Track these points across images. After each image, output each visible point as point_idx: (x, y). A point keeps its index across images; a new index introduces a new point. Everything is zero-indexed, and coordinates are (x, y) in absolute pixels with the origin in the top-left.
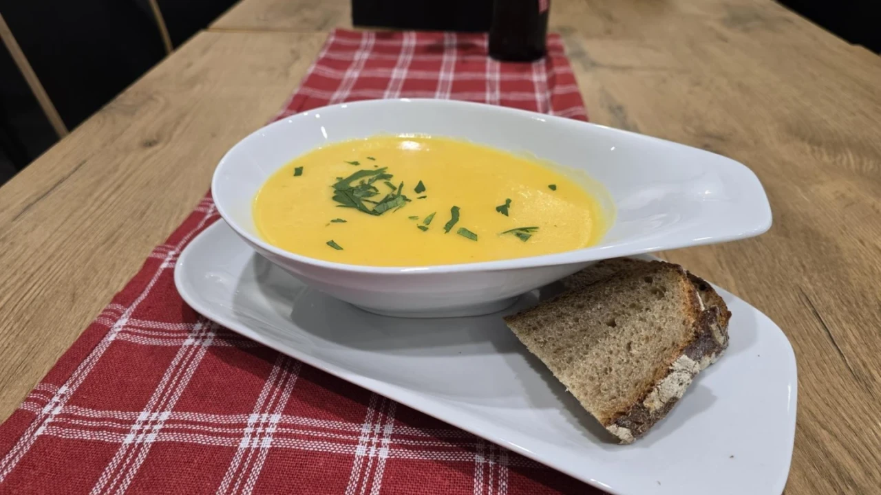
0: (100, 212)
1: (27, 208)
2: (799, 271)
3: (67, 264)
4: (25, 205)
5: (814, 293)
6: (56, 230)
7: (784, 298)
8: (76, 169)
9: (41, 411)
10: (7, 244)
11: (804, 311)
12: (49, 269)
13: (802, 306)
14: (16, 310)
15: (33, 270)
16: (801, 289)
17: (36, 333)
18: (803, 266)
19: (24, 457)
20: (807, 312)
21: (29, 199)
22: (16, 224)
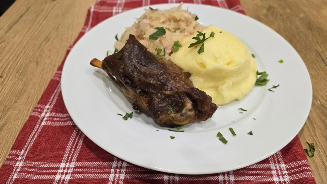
0: (40, 28)
1: (11, 28)
2: (316, 44)
3: (32, 50)
4: (10, 27)
5: (322, 52)
6: (24, 36)
7: (311, 54)
8: (27, 11)
9: (41, 115)
10: (6, 43)
11: (318, 59)
12: (25, 52)
13: (318, 57)
14: (16, 69)
15: (19, 52)
16: (317, 51)
17: (26, 77)
18: (318, 42)
19: (39, 134)
20: (320, 59)
21: (10, 24)
22: (8, 35)
